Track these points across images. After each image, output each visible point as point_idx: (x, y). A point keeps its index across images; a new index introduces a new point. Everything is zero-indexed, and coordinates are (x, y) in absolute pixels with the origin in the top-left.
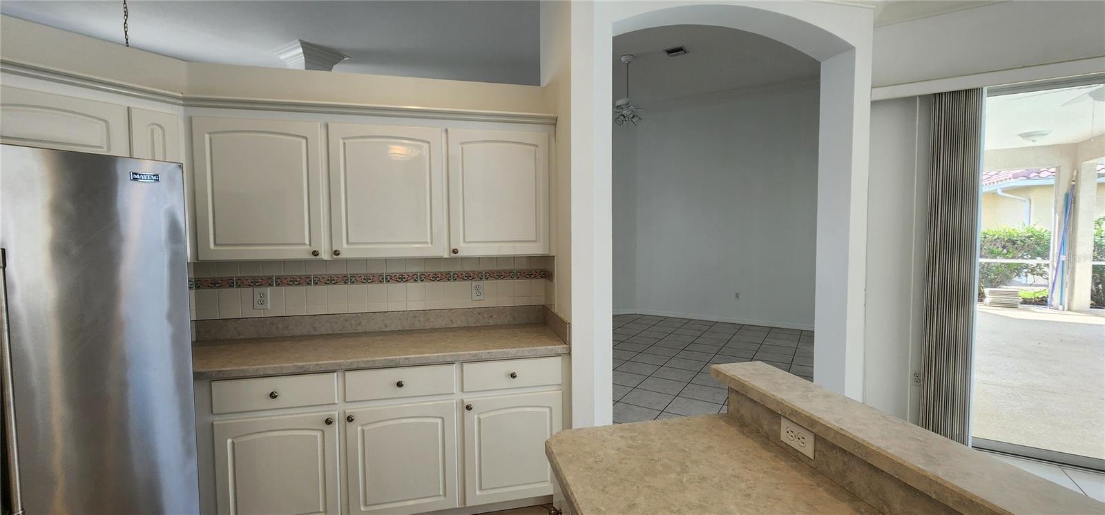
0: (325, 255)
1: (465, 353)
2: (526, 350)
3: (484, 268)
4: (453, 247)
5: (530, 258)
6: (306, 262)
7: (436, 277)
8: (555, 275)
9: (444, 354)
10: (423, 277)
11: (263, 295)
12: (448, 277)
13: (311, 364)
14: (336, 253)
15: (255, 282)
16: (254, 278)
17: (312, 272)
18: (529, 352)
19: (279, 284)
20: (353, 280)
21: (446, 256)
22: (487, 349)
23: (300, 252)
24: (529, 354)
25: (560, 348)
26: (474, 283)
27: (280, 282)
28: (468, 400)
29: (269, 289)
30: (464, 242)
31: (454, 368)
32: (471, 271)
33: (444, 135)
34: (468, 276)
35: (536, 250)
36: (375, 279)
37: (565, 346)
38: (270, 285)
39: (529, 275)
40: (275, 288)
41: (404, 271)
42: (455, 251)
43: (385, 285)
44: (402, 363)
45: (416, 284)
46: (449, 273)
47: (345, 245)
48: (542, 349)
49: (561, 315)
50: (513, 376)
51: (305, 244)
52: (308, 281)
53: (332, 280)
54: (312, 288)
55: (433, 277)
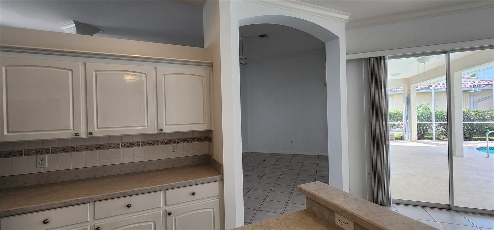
0: (83, 135)
1: (167, 184)
2: (200, 180)
3: (176, 137)
4: (160, 128)
5: (201, 132)
6: (71, 140)
7: (150, 144)
8: (214, 141)
9: (155, 186)
10: (143, 144)
11: (43, 159)
12: (157, 143)
13: (72, 200)
14: (90, 134)
15: (37, 152)
16: (36, 150)
17: (75, 144)
18: (202, 181)
19: (54, 152)
20: (102, 147)
21: (156, 133)
22: (179, 181)
23: (68, 134)
25: (218, 177)
26: (172, 145)
27: (54, 151)
28: (169, 209)
29: (47, 155)
30: (166, 125)
31: (161, 194)
32: (170, 139)
33: (154, 70)
34: (168, 142)
35: (203, 127)
36: (115, 146)
37: (220, 176)
38: (48, 153)
39: (200, 139)
40: (51, 155)
41: (132, 141)
42: (161, 130)
43: (121, 149)
44: (130, 194)
45: (139, 147)
46: (157, 141)
47: (96, 129)
48: (208, 178)
49: (217, 160)
50: (194, 194)
51: (70, 130)
52: (73, 149)
53: (88, 148)
54: (76, 153)
55: (149, 143)
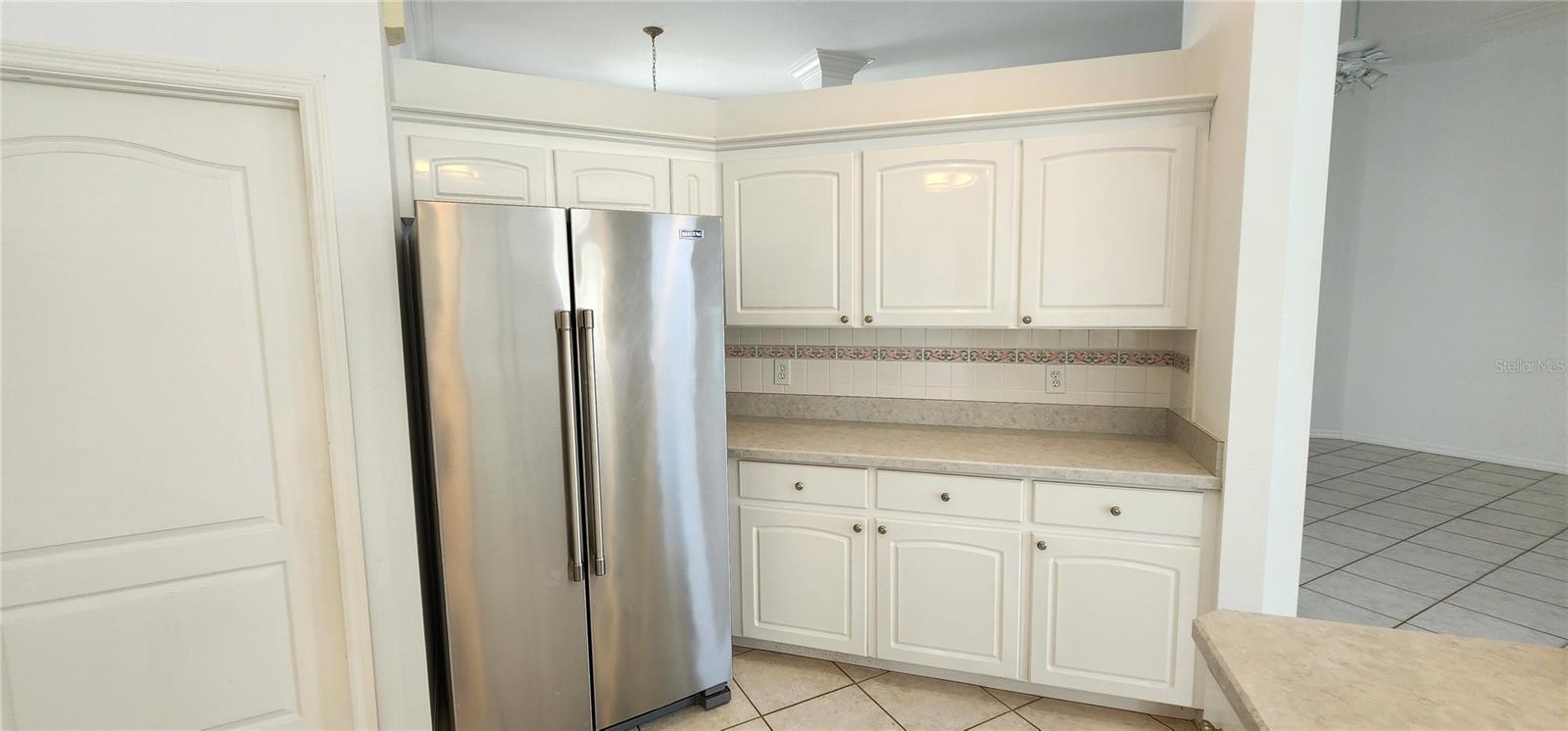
0: (855, 322)
1: (1039, 467)
2: (1140, 476)
3: (1066, 345)
4: (1024, 314)
5: (1144, 334)
6: (830, 330)
7: (993, 357)
8: (1196, 363)
9: (1008, 465)
10: (975, 356)
11: (784, 368)
12: (1010, 356)
13: (839, 455)
14: (868, 319)
15: (777, 353)
16: (775, 347)
17: (838, 342)
18: (1145, 480)
19: (800, 355)
20: (884, 355)
21: (1012, 326)
22: (1073, 466)
23: (827, 318)
24: (1144, 483)
25: (1203, 480)
26: (1051, 368)
27: (801, 353)
28: (1040, 534)
29: (790, 361)
30: (1041, 306)
31: (1022, 487)
32: (1046, 350)
33: (1017, 150)
34: (1042, 357)
35: (1159, 319)
36: (911, 355)
37: (1212, 477)
38: (792, 356)
39: (1144, 359)
40: (796, 360)
41: (949, 346)
42: (1027, 320)
43: (922, 364)
44: (949, 469)
45: (964, 364)
46: (1011, 352)
47: (879, 310)
48: (1167, 477)
49: (1204, 428)
50: (1114, 512)
51: (832, 308)
52: (831, 353)
53: (858, 355)
54: (836, 362)
55: (989, 356)
